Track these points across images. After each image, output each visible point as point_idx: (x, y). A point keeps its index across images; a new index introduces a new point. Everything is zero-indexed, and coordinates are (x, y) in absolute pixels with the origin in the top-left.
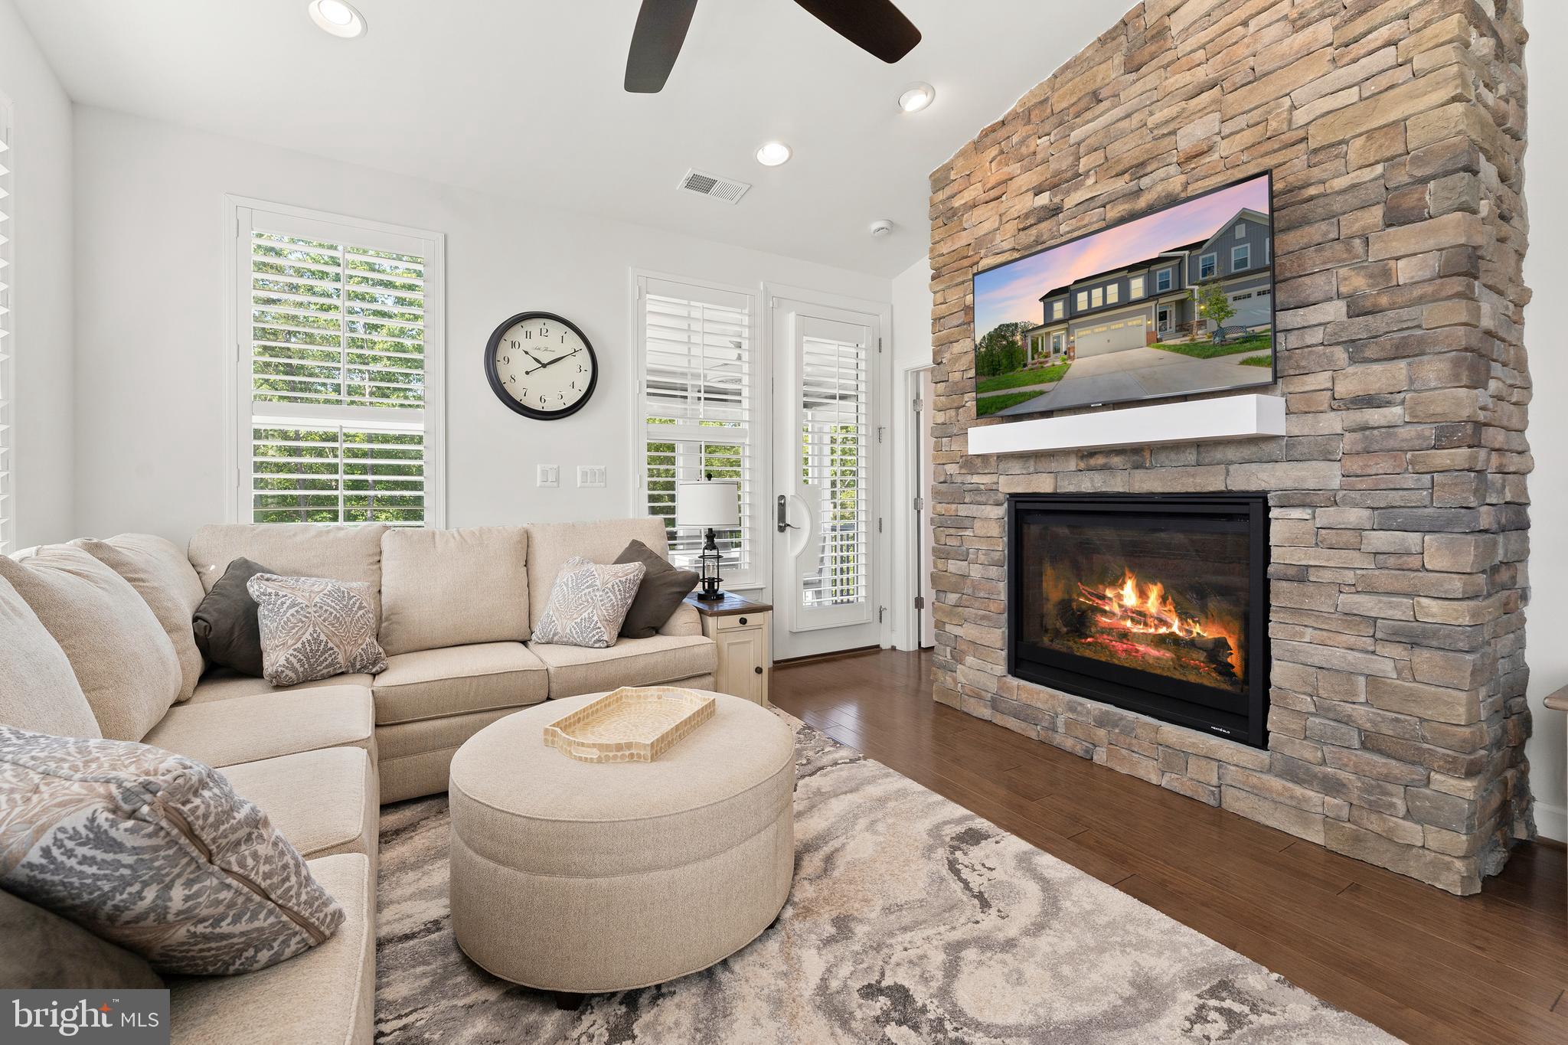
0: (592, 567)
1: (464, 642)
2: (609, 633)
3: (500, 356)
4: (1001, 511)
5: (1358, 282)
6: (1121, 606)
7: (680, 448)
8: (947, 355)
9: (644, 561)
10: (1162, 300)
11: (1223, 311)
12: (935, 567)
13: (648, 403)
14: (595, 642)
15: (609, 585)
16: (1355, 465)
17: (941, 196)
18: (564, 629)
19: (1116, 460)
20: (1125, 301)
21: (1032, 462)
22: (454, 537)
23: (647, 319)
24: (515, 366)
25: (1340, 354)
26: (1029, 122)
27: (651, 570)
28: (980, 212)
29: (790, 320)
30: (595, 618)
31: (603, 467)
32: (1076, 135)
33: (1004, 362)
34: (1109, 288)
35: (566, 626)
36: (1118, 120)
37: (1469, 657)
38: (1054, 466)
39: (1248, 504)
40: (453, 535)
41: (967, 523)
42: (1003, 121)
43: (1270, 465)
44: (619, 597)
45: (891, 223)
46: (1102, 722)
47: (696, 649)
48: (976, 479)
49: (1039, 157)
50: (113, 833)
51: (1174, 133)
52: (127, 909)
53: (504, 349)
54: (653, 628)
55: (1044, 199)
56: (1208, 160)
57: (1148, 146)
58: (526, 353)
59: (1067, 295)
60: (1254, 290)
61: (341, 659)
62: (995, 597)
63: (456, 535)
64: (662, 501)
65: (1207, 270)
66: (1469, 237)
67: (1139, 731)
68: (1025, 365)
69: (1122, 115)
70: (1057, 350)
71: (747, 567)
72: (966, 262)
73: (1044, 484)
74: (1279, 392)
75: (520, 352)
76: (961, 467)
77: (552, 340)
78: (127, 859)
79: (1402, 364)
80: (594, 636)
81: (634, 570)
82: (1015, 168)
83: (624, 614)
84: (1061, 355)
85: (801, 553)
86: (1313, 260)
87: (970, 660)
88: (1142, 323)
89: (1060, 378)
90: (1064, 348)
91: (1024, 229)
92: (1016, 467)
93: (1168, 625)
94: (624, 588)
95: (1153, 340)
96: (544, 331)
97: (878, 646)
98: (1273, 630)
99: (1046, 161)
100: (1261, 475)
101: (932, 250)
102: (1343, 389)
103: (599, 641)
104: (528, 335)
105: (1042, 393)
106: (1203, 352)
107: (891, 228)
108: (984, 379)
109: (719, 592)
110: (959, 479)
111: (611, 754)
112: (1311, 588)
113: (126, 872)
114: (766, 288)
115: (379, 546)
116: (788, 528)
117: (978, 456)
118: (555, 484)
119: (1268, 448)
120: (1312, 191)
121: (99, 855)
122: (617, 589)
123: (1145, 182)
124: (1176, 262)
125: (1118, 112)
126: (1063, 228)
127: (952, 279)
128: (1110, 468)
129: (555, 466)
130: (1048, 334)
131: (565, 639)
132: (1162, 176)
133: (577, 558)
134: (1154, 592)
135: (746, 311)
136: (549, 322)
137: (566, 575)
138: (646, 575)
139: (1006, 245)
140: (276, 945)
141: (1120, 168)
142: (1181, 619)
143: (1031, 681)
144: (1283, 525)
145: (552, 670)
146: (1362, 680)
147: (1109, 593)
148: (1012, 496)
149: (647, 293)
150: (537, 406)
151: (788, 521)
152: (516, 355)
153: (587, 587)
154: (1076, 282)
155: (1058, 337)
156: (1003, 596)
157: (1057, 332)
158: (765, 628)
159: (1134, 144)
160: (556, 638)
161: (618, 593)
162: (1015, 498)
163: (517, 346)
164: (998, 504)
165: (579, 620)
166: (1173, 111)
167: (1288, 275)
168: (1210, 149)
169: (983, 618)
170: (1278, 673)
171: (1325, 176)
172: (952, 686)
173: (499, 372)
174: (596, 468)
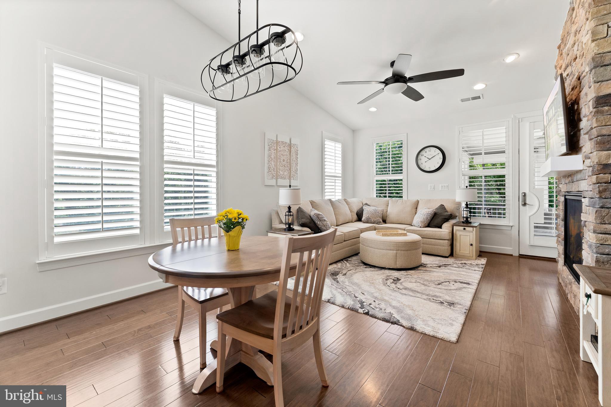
2: (423, 225)
3: (419, 159)
4: (563, 199)
16: (588, 181)
18: (417, 223)
19: (570, 179)
24: (423, 161)
29: (527, 125)
31: (447, 184)
38: (566, 181)
41: (559, 204)
43: (582, 181)
47: (442, 232)
48: (560, 186)
51: (574, 49)
53: (420, 157)
54: (437, 226)
58: (425, 157)
61: (372, 220)
62: (562, 233)
69: (570, 42)
77: (432, 152)
81: (431, 211)
85: (532, 215)
94: (428, 215)
96: (430, 150)
100: (582, 185)
102: (586, 152)
103: (419, 226)
104: (426, 152)
109: (470, 221)
115: (388, 202)
116: (527, 205)
118: (434, 189)
119: (582, 174)
120: (583, 74)
125: (570, 40)
128: (570, 182)
150: (428, 170)
151: (527, 202)
152: (423, 158)
159: (571, 54)
163: (423, 156)
168: (577, 56)
173: (419, 163)
174: (445, 185)
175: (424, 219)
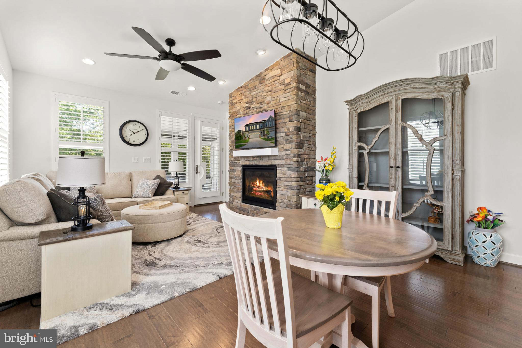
0: (147, 181)
1: (116, 197)
2: (151, 194)
3: (123, 131)
4: (240, 169)
5: (286, 130)
6: (257, 185)
7: (172, 153)
8: (232, 134)
9: (160, 179)
10: (261, 130)
11: (268, 133)
12: (229, 181)
13: (162, 139)
14: (148, 196)
15: (152, 184)
16: (286, 160)
17: (231, 99)
18: (141, 194)
19: (258, 158)
20: (256, 129)
21: (245, 158)
22: (113, 174)
23: (162, 122)
24: (127, 133)
25: (284, 142)
26: (245, 89)
27: (161, 181)
28: (237, 105)
29: (199, 123)
30: (148, 191)
31: (150, 158)
32: (252, 94)
33: (239, 138)
34: (254, 126)
35: (141, 193)
36: (258, 93)
37: (296, 191)
38: (249, 159)
39: (274, 167)
40: (112, 173)
41: (235, 171)
42: (241, 87)
43: (277, 160)
44: (154, 187)
45: (223, 102)
46: (256, 209)
47: (172, 198)
48: (236, 162)
49: (247, 96)
50: (97, 199)
51: (266, 98)
52: (96, 208)
53: (124, 129)
54: (162, 194)
55: (248, 105)
56: (270, 104)
57: (262, 99)
58: (130, 130)
59: (248, 126)
60: (272, 130)
62: (239, 186)
63: (113, 173)
64: (165, 166)
65: (267, 126)
66: (297, 125)
67: (261, 210)
68: (243, 139)
69: (259, 92)
70: (247, 137)
71: (188, 182)
72: (235, 115)
73: (247, 163)
74: (278, 147)
75: (128, 130)
76: (234, 159)
77: (138, 127)
78: (97, 202)
79: (290, 144)
80: (148, 195)
81: (158, 181)
82: (243, 97)
83: (155, 190)
84: (248, 138)
85: (201, 179)
86: (281, 126)
87: (235, 200)
88: (258, 133)
89: (248, 142)
90: (248, 137)
91: (245, 110)
92: (243, 159)
93: (263, 188)
94: (155, 185)
95: (260, 137)
96: (135, 125)
97: (222, 202)
98: (277, 189)
99: (248, 97)
100: (276, 162)
101: (229, 111)
102: (285, 148)
104: (131, 126)
105: (246, 145)
106: (266, 140)
107: (223, 103)
108: (236, 141)
109: (179, 187)
110: (234, 162)
111: (152, 208)
112: (281, 181)
113: (97, 204)
114: (193, 115)
116: (198, 173)
117: (237, 157)
118: (137, 162)
119: (277, 157)
120: (281, 114)
121: (95, 201)
122: (153, 185)
123: (262, 106)
124: (263, 123)
125: (258, 91)
126: (251, 112)
127: (233, 118)
128: (257, 160)
129: (137, 157)
130: (246, 133)
131: (141, 196)
132: (264, 105)
133: (144, 179)
134: (261, 182)
135: (188, 120)
136: (136, 123)
137: (141, 183)
138: (160, 182)
139: (242, 113)
140: (108, 219)
141: (258, 102)
142: (265, 187)
143: (246, 203)
144: (279, 170)
145: (138, 202)
146: (286, 196)
147: (255, 183)
148: (243, 165)
149: (162, 116)
150: (133, 143)
151: (198, 171)
152: (127, 131)
153: (146, 185)
154: (250, 124)
155: (247, 134)
156: (241, 186)
157: (247, 133)
158: (189, 194)
159: (260, 98)
160: (139, 196)
161: (153, 186)
162: (243, 166)
163: (127, 128)
164: (241, 167)
165: (144, 192)
166: (265, 94)
167: (279, 127)
168: (270, 103)
169: (237, 191)
170: (278, 196)
171: (283, 111)
172: (232, 207)
173: (123, 135)
174: (148, 158)
175: (152, 188)
